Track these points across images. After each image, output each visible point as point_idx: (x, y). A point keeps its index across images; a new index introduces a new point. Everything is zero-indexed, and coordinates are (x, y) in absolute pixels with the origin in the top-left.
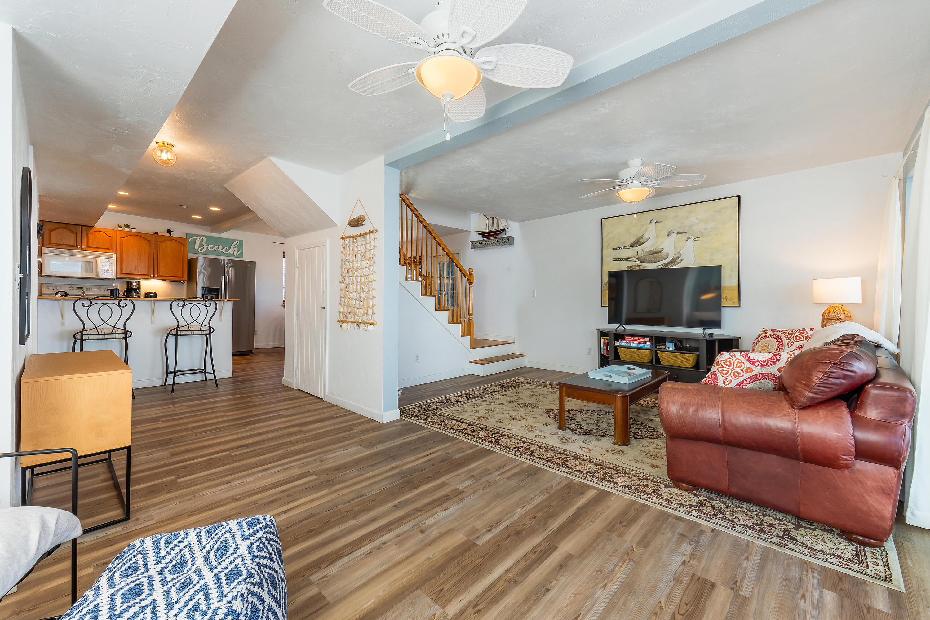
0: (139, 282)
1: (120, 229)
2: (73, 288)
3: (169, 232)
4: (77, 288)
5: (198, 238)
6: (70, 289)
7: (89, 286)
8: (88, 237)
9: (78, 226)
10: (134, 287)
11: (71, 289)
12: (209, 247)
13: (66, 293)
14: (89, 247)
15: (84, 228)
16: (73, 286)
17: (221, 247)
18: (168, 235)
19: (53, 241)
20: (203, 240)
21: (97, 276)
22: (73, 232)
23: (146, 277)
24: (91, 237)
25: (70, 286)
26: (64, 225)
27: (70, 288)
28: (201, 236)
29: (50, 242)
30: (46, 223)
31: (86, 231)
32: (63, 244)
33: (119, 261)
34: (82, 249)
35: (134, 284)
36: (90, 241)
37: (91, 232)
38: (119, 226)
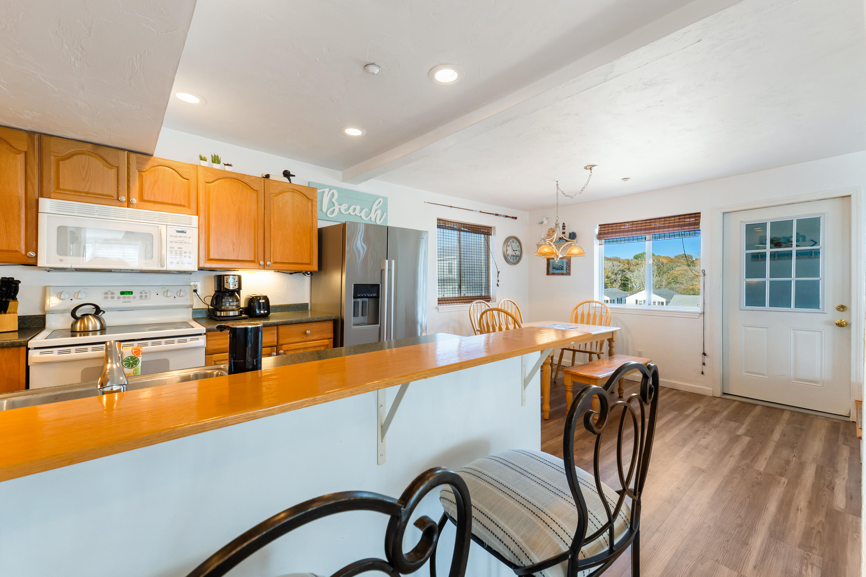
0: (240, 278)
1: (203, 163)
2: (112, 293)
3: (287, 174)
4: (122, 293)
5: (327, 190)
6: (106, 298)
7: (146, 289)
8: (141, 177)
9: (120, 152)
10: (231, 287)
11: (109, 296)
12: (343, 207)
13: (97, 307)
14: (145, 201)
15: (133, 156)
16: (112, 289)
17: (358, 208)
18: (286, 180)
19: (66, 183)
20: (333, 194)
21: (162, 266)
22: (110, 165)
23: (252, 265)
24: (148, 178)
25: (106, 290)
26: (89, 146)
27: (106, 293)
28: (331, 188)
29: (58, 188)
30: (48, 138)
31: (138, 163)
32: (87, 193)
33: (203, 232)
34: (129, 204)
35: (231, 280)
36: (146, 186)
37: (147, 167)
38: (202, 159)
